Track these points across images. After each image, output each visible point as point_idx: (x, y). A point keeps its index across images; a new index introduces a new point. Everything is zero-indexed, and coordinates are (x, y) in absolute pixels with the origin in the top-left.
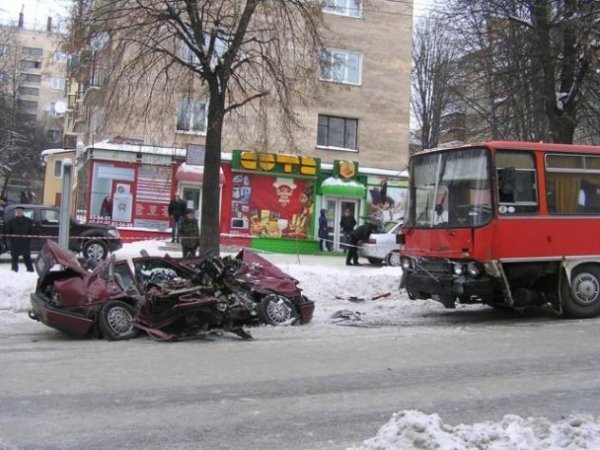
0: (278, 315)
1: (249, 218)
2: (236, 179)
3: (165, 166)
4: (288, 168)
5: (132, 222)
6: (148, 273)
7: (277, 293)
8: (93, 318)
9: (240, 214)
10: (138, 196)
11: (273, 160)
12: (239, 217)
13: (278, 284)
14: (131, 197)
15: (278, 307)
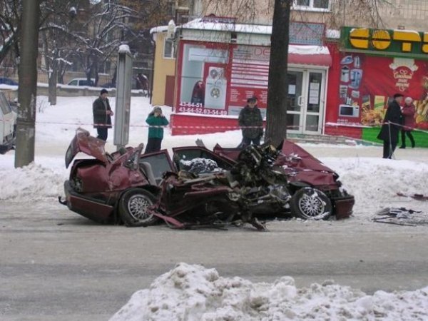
0: (311, 209)
1: (360, 104)
2: (345, 61)
3: (263, 46)
4: (407, 47)
5: (226, 109)
6: (188, 163)
7: (313, 186)
8: (113, 205)
9: (349, 100)
10: (232, 81)
11: (389, 38)
12: (349, 103)
13: (315, 177)
14: (225, 81)
15: (312, 200)
